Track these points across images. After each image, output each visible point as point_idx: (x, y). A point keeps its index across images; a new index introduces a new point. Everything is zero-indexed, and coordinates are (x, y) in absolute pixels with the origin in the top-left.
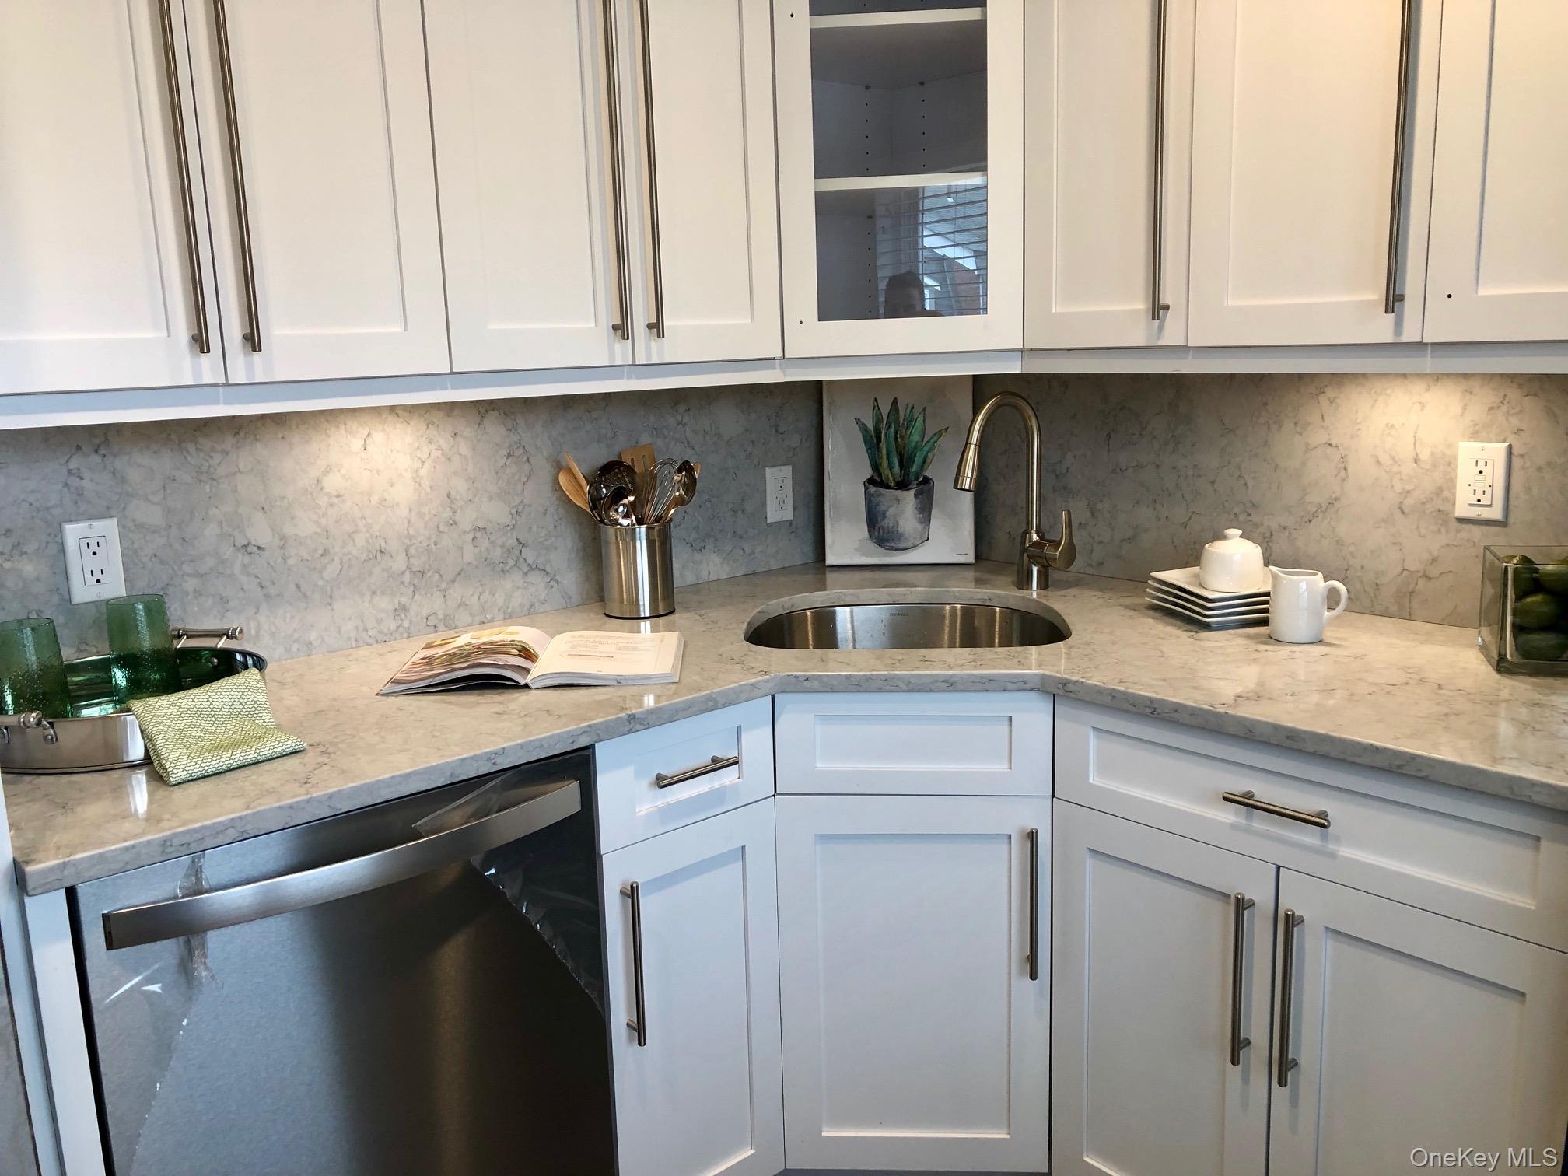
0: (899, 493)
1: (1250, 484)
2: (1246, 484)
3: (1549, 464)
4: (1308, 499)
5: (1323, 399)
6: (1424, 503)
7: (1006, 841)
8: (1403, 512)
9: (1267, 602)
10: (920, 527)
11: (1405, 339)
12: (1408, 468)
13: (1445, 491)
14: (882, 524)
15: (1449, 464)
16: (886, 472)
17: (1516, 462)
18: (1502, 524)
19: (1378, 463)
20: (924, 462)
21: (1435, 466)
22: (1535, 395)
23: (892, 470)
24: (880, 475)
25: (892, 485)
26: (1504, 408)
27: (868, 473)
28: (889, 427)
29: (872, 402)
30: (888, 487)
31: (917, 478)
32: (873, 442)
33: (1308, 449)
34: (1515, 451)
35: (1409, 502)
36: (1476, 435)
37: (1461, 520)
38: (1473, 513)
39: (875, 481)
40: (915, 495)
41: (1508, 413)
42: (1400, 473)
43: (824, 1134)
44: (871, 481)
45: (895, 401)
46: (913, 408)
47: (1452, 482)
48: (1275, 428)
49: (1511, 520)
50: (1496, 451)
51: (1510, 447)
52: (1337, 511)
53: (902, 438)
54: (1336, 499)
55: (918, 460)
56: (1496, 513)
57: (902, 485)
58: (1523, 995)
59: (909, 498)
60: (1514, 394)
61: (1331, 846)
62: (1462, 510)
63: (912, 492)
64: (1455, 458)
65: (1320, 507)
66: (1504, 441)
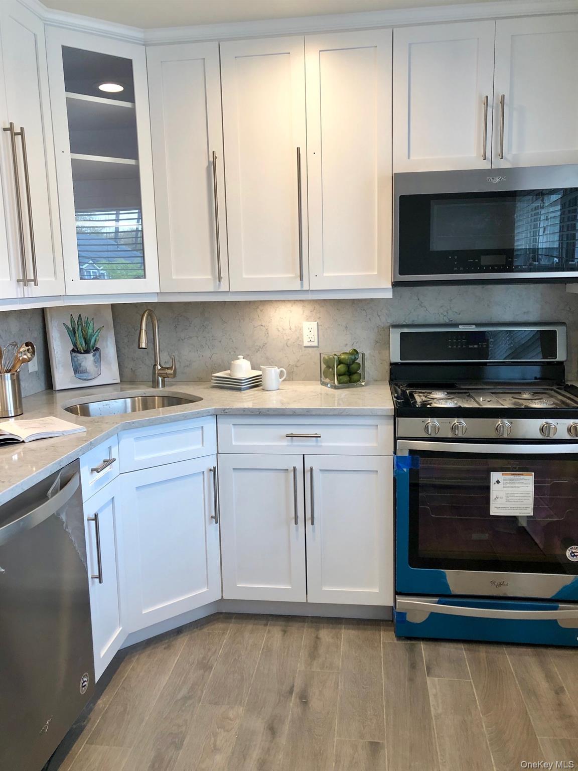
0: (86, 355)
1: (234, 341)
2: (233, 341)
3: (329, 327)
4: (256, 344)
5: (258, 310)
6: (294, 343)
7: (202, 474)
8: (288, 346)
9: (261, 378)
10: (96, 369)
11: (304, 289)
12: (288, 332)
13: (300, 338)
14: (80, 369)
15: (301, 329)
16: (79, 347)
17: (320, 327)
18: (317, 347)
19: (279, 331)
20: (95, 341)
21: (296, 330)
22: (323, 307)
23: (82, 345)
24: (77, 348)
25: (83, 352)
26: (315, 311)
27: (71, 347)
28: (79, 326)
29: (70, 316)
30: (81, 353)
31: (93, 348)
32: (73, 333)
33: (255, 327)
34: (319, 324)
35: (289, 342)
36: (307, 320)
37: (305, 347)
38: (309, 344)
39: (75, 350)
40: (93, 356)
41: (316, 313)
42: (286, 333)
43: (143, 613)
44: (73, 351)
45: (80, 316)
46: (88, 318)
47: (302, 335)
48: (242, 321)
49: (320, 346)
50: (314, 325)
51: (318, 323)
52: (266, 347)
53: (84, 331)
54: (266, 344)
55: (93, 341)
56: (315, 344)
57: (87, 352)
58: (377, 471)
59: (90, 357)
60: (317, 307)
61: (319, 444)
62: (306, 344)
63: (92, 354)
64: (302, 327)
65: (260, 347)
66: (316, 321)
